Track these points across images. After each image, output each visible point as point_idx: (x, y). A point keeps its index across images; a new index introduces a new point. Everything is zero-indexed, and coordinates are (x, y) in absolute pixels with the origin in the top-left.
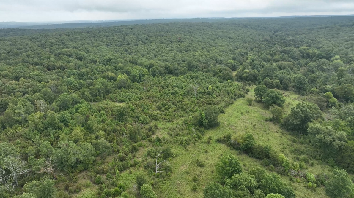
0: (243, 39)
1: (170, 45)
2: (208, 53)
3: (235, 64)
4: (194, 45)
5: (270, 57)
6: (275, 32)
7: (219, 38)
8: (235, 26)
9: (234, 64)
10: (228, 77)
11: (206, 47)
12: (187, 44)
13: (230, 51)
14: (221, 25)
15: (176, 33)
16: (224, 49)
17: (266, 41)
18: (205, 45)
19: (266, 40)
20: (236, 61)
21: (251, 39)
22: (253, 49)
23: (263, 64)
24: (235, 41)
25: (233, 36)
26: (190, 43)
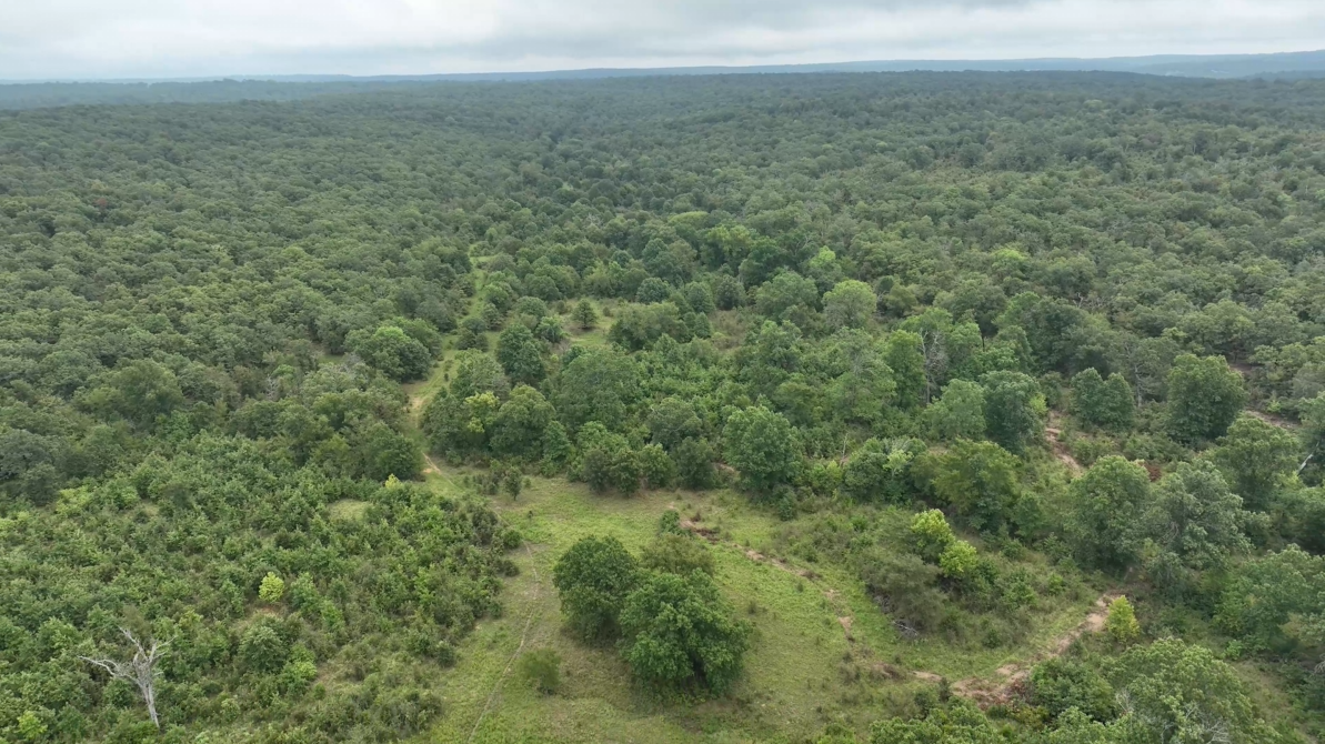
0: (433, 180)
1: (36, 251)
2: (266, 285)
3: (416, 342)
4: (186, 241)
5: (568, 275)
6: (555, 139)
7: (326, 182)
8: (391, 120)
9: (410, 348)
10: (384, 454)
11: (251, 243)
12: (143, 235)
13: (384, 257)
14: (328, 112)
15: (94, 166)
16: (350, 247)
17: (529, 182)
18: (249, 234)
19: (530, 180)
20: (418, 322)
21: (467, 180)
22: (488, 232)
23: (552, 323)
24: (400, 192)
25: (389, 168)
26: (158, 229)
